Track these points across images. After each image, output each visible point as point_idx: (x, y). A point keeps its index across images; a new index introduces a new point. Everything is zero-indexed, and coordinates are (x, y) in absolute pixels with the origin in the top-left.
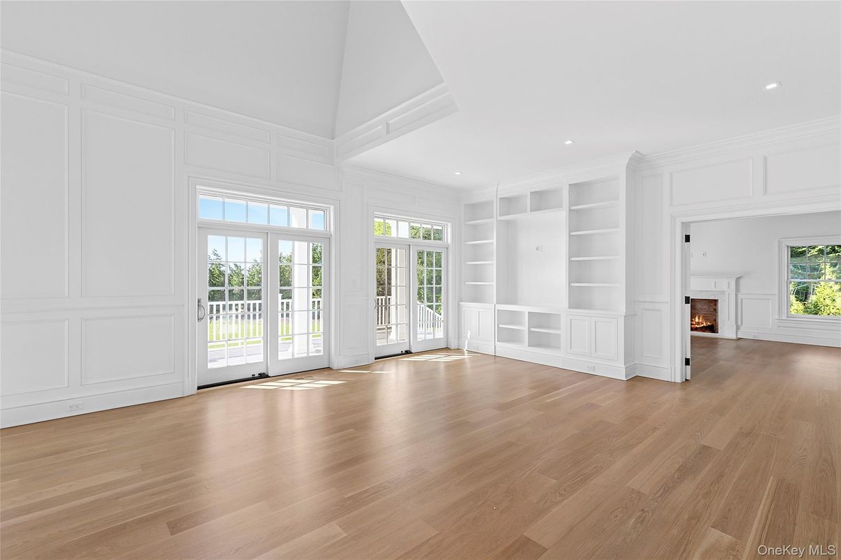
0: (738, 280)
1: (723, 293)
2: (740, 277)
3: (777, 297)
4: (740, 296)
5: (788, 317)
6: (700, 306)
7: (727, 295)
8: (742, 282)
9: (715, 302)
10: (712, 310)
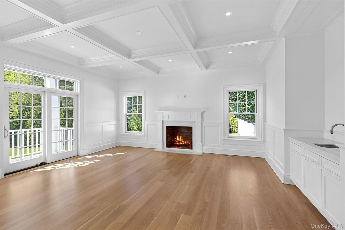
0: (203, 113)
1: (195, 122)
2: (204, 112)
3: (223, 125)
4: (204, 125)
5: (228, 137)
6: (184, 131)
7: (197, 123)
8: (205, 114)
9: (191, 128)
10: (190, 133)
